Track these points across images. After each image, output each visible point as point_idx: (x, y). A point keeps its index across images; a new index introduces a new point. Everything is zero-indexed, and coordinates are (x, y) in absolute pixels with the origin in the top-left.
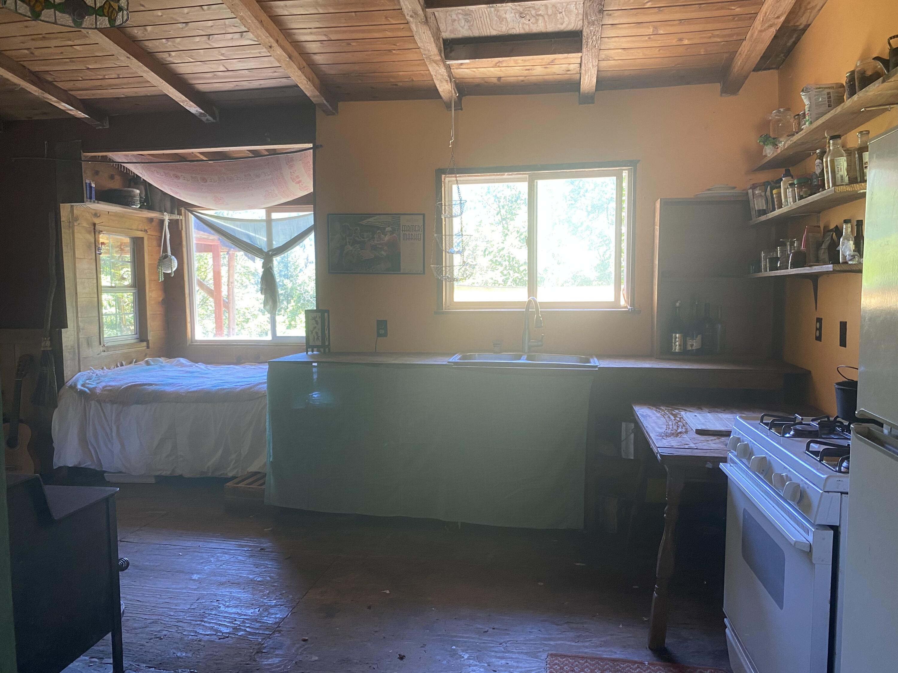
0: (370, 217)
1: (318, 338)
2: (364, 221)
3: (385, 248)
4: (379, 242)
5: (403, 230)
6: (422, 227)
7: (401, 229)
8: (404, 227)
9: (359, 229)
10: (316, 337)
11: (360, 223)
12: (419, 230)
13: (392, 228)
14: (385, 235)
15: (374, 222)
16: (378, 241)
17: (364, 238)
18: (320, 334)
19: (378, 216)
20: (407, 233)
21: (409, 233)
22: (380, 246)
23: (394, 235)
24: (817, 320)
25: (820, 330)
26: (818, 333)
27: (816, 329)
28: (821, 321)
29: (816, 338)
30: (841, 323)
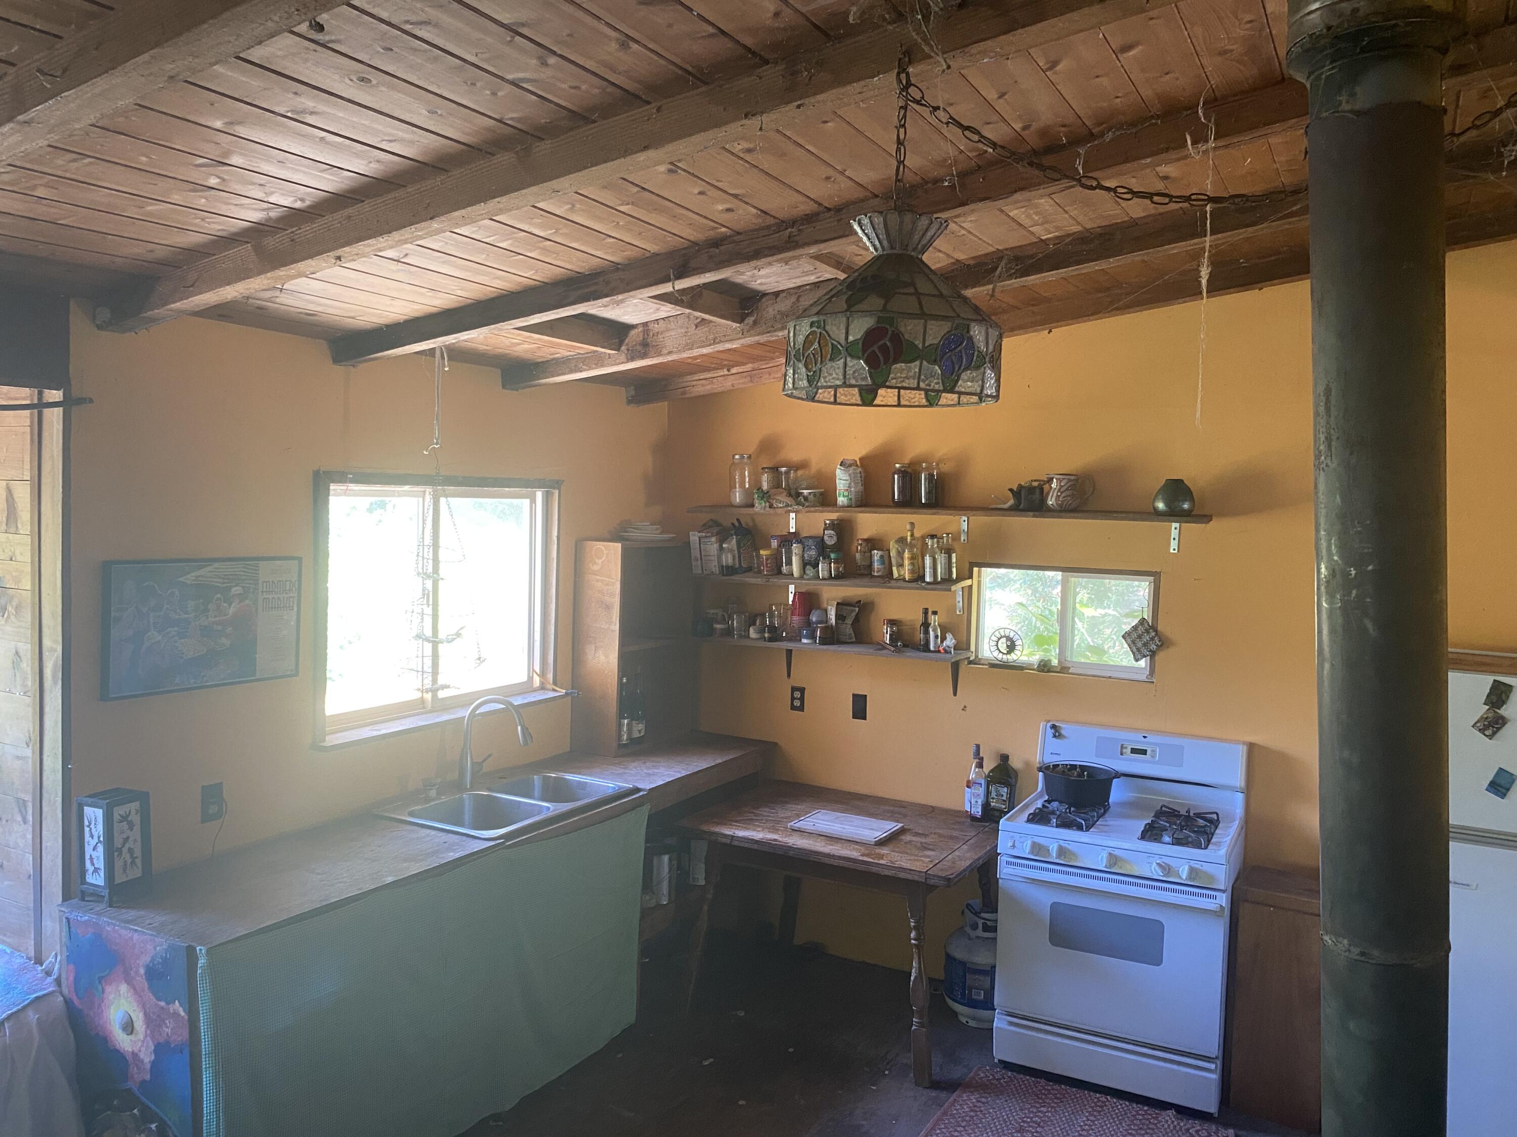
0: (199, 568)
1: (133, 862)
2: (189, 576)
3: (229, 630)
4: (217, 619)
5: (262, 592)
6: (297, 582)
7: (260, 590)
8: (265, 584)
9: (177, 593)
10: (129, 861)
11: (181, 579)
12: (290, 590)
13: (243, 587)
14: (230, 605)
15: (210, 577)
16: (215, 617)
17: (187, 613)
18: (138, 852)
19: (216, 565)
20: (271, 596)
21: (274, 596)
22: (219, 628)
23: (247, 602)
24: (794, 689)
25: (802, 699)
26: (797, 703)
27: (793, 698)
28: (802, 690)
29: (793, 708)
30: (854, 695)
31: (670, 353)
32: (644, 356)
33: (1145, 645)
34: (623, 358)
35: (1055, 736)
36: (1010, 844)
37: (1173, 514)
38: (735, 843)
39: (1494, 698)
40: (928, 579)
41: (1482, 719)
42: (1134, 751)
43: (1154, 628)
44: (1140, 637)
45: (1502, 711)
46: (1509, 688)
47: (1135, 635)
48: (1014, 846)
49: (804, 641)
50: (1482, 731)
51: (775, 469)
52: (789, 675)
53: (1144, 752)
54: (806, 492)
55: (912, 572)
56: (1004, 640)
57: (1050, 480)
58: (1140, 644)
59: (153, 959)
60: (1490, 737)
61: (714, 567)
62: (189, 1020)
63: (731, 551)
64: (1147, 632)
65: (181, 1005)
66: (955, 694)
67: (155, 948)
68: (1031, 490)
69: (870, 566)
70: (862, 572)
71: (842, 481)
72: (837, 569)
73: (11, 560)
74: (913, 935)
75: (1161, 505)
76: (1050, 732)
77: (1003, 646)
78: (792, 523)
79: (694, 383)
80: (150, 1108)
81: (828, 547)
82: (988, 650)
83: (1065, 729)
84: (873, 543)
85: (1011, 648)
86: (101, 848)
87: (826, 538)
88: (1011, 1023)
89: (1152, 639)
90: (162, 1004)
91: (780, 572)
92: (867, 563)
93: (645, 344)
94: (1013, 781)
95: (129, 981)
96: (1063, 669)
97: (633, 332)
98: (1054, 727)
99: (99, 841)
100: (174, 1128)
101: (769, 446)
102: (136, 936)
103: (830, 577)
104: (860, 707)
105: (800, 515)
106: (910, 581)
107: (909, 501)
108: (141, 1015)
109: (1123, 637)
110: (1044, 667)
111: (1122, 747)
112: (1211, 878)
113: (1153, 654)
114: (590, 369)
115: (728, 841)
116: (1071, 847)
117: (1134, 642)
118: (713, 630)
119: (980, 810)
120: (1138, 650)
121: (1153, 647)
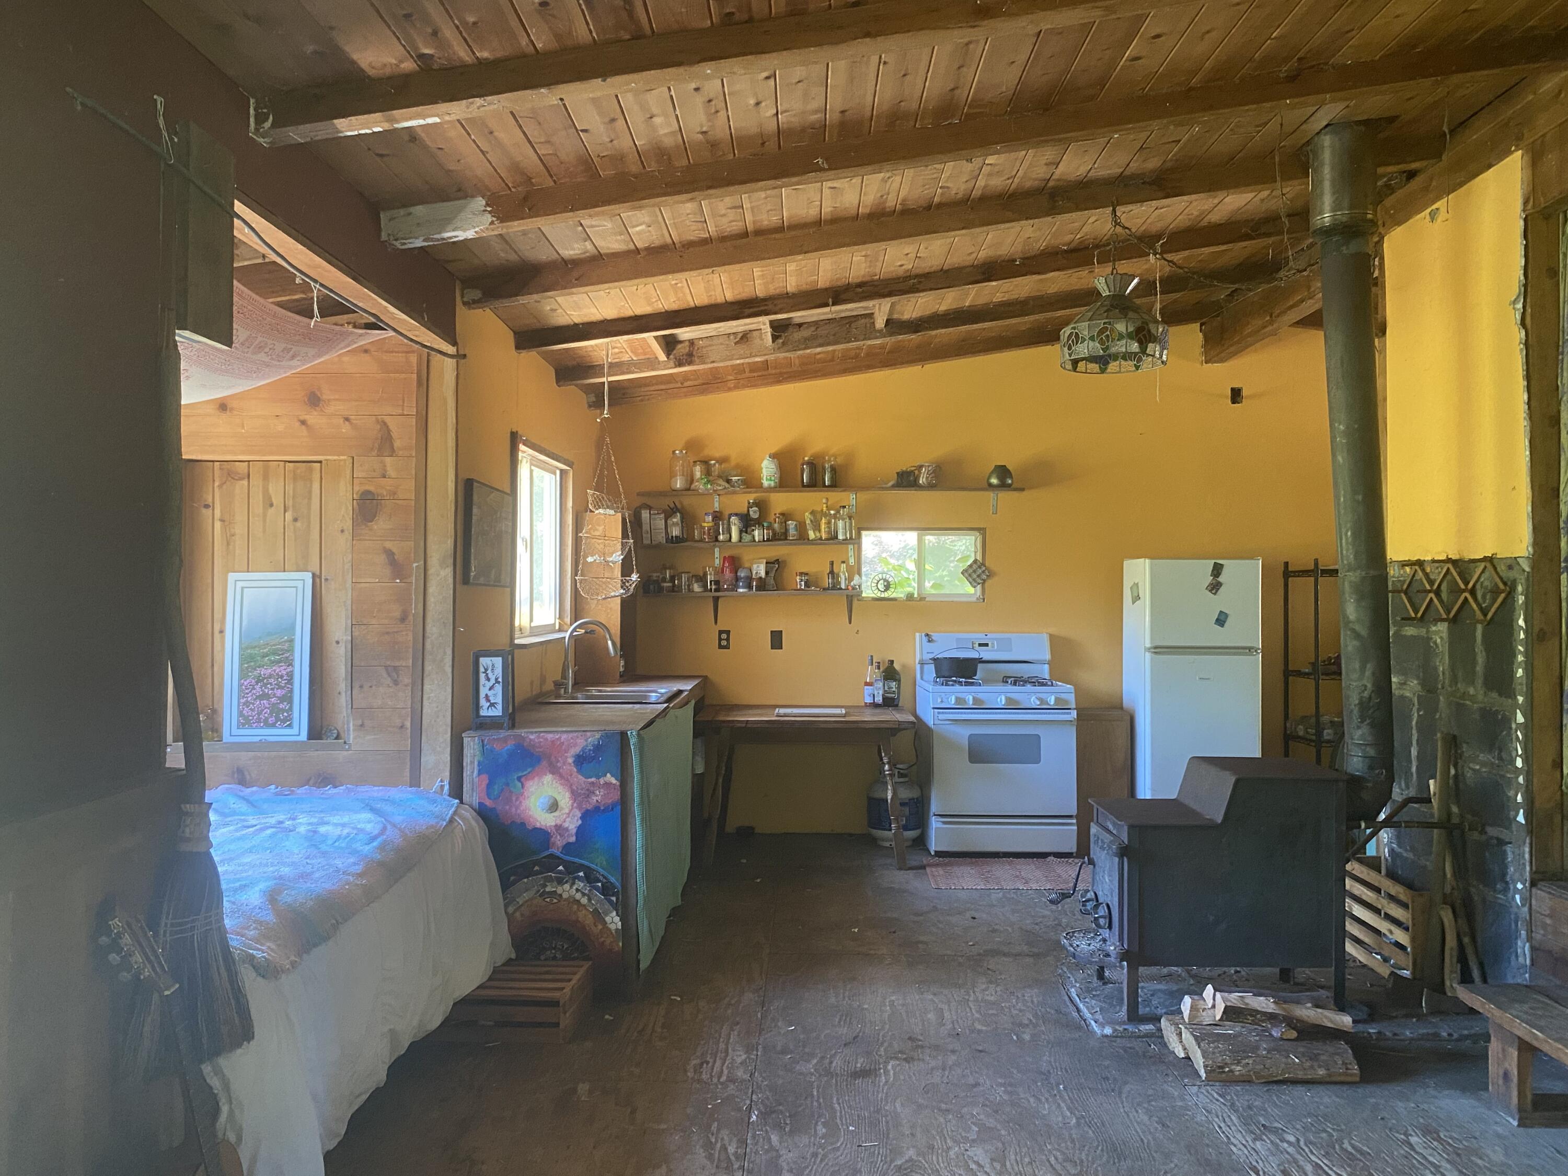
21: (507, 523)
24: (721, 632)
25: (728, 640)
26: (724, 643)
27: (720, 640)
28: (728, 632)
29: (721, 647)
30: (772, 632)
31: (713, 362)
32: (690, 363)
33: (978, 576)
34: (672, 364)
35: (929, 641)
36: (939, 700)
37: (1003, 486)
38: (749, 726)
39: (1215, 572)
40: (841, 537)
41: (1211, 584)
42: (980, 645)
43: (983, 564)
44: (974, 571)
45: (1220, 579)
46: (1222, 565)
47: (971, 571)
48: (942, 701)
49: (741, 590)
50: (1210, 591)
51: (705, 463)
52: (716, 622)
53: (987, 645)
54: (734, 478)
55: (829, 532)
56: (882, 582)
57: (921, 467)
58: (975, 576)
59: (583, 750)
60: (1215, 594)
61: (661, 538)
62: (621, 786)
63: (677, 524)
64: (980, 567)
65: (612, 776)
66: (850, 623)
67: (586, 740)
68: (909, 473)
69: (787, 531)
70: (779, 537)
71: (768, 471)
72: (768, 534)
73: (384, 477)
74: (887, 767)
75: (994, 481)
76: (925, 639)
77: (881, 587)
78: (717, 505)
79: (649, 393)
80: (574, 863)
81: (752, 520)
82: (868, 592)
83: (935, 636)
84: (785, 517)
85: (887, 587)
86: (499, 688)
87: (751, 513)
88: (944, 823)
89: (983, 572)
90: (593, 780)
91: (717, 540)
92: (783, 531)
93: (690, 355)
94: (897, 677)
95: (554, 770)
96: (922, 599)
97: (679, 346)
98: (927, 635)
99: (497, 681)
100: (601, 870)
101: (693, 446)
102: (564, 736)
103: (768, 540)
104: (777, 640)
105: (722, 498)
106: (827, 539)
107: (815, 483)
108: (568, 795)
109: (962, 573)
110: (910, 597)
111: (973, 644)
112: (1066, 702)
113: (983, 584)
114: (642, 371)
115: (744, 725)
116: (980, 696)
117: (970, 575)
118: (661, 589)
119: (881, 698)
120: (974, 580)
121: (984, 577)
